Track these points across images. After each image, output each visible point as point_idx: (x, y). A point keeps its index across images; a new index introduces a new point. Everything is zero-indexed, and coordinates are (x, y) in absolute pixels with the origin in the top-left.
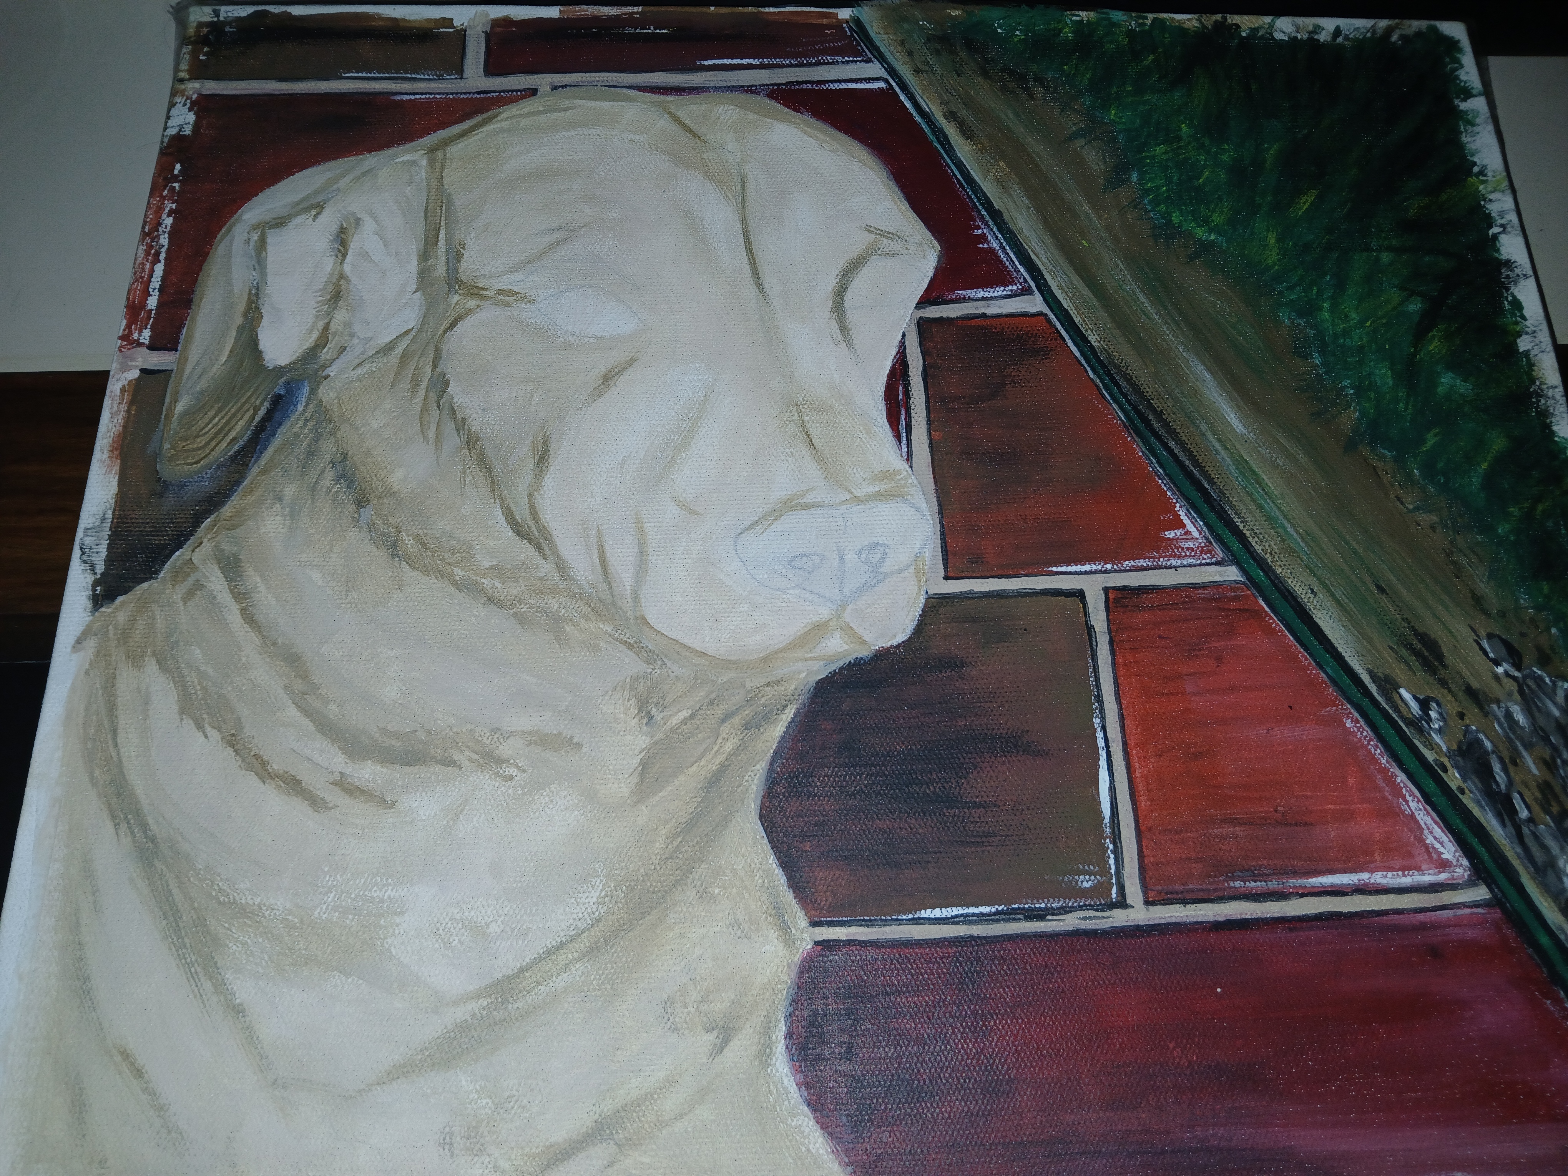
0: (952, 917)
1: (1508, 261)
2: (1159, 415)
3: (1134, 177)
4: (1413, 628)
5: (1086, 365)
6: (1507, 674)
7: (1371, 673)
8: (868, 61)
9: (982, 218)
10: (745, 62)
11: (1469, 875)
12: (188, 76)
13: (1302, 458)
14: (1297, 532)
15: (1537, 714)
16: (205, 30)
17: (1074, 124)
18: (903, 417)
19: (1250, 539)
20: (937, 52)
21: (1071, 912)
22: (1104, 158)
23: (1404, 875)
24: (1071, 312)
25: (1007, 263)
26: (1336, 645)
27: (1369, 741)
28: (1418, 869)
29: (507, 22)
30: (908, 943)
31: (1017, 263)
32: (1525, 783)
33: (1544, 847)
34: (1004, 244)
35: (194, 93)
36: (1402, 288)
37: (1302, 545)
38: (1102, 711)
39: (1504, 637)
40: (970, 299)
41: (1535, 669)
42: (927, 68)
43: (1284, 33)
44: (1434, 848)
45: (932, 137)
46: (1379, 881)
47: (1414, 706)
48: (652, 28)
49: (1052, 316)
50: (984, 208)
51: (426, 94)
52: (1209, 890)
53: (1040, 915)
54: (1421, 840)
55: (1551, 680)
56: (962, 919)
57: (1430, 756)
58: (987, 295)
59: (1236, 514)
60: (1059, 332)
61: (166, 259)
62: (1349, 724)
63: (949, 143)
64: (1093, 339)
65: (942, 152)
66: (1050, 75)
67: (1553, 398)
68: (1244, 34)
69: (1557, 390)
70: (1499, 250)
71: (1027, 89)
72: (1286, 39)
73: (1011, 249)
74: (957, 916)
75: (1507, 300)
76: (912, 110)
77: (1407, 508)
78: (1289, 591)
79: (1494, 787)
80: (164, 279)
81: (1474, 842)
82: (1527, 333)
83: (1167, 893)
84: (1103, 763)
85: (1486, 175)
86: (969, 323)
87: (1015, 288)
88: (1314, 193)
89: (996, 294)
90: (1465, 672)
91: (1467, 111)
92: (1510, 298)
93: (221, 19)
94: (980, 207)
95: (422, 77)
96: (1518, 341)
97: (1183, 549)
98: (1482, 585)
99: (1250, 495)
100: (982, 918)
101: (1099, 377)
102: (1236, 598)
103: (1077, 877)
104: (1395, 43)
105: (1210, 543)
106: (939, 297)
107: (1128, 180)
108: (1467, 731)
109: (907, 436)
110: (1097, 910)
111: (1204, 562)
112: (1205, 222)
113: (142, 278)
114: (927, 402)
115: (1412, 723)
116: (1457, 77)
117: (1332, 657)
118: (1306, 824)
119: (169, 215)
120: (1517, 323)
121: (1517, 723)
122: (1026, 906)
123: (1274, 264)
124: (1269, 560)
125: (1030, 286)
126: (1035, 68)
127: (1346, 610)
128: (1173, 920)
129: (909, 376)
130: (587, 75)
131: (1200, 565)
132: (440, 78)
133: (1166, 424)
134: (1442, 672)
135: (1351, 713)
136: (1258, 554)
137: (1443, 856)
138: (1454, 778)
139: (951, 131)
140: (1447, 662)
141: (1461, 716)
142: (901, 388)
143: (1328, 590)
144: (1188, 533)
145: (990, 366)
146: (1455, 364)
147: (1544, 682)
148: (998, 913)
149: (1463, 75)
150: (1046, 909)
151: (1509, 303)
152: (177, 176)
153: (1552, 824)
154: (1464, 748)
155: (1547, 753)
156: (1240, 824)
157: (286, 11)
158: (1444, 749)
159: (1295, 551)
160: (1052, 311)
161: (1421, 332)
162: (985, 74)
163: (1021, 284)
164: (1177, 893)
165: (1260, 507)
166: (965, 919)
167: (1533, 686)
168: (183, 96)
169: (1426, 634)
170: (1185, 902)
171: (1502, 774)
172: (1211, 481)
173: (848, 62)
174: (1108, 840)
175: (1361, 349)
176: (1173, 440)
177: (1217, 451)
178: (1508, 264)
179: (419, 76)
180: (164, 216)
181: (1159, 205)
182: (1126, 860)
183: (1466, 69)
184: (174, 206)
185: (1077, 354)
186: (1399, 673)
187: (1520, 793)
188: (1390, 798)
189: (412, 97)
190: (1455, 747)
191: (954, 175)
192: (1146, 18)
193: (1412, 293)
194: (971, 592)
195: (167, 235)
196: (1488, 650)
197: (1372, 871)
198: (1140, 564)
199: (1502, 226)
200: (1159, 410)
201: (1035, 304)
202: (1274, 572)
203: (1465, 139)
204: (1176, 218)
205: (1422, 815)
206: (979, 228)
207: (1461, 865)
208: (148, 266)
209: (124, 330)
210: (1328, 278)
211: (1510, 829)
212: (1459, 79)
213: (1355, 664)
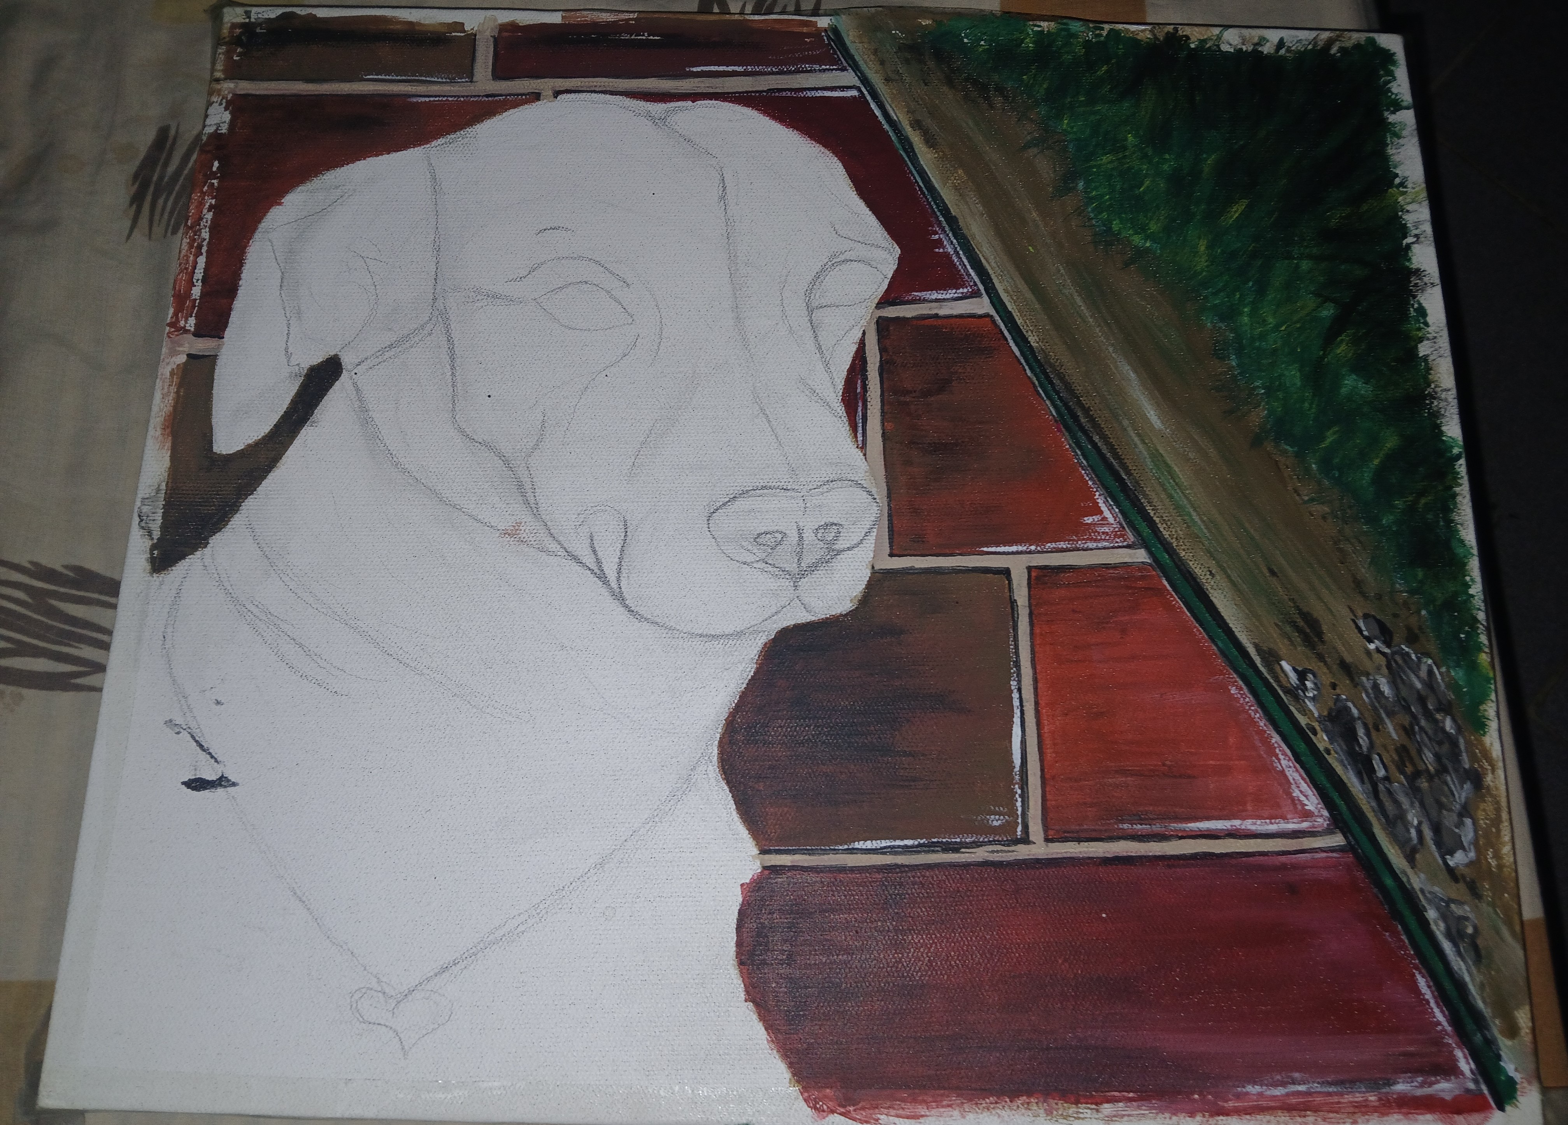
0: (882, 848)
1: (1418, 270)
2: (1086, 411)
3: (1081, 185)
4: (1298, 608)
5: (1024, 364)
6: (1378, 650)
7: (1257, 646)
8: (843, 69)
9: (940, 222)
10: (730, 69)
11: (1327, 824)
12: (223, 76)
13: (1212, 452)
14: (1201, 519)
15: (1401, 686)
16: (238, 31)
17: (1029, 134)
18: (860, 409)
19: (1159, 525)
20: (907, 61)
21: (981, 846)
22: (1054, 167)
23: (1271, 823)
24: (1014, 314)
25: (960, 267)
26: (1228, 621)
27: (1250, 706)
28: (1284, 818)
29: (513, 27)
30: (842, 869)
31: (968, 267)
32: (1385, 747)
33: (1396, 802)
34: (958, 249)
35: (229, 93)
36: (1317, 294)
37: (1205, 531)
38: (1019, 675)
39: (1378, 617)
40: (925, 301)
41: (1403, 647)
42: (897, 77)
43: (1231, 45)
44: (1299, 800)
45: (898, 145)
46: (1250, 827)
47: (1293, 677)
48: (646, 34)
49: (997, 318)
50: (942, 214)
51: (439, 96)
52: (1101, 831)
53: (955, 848)
54: (1289, 794)
55: (1417, 657)
56: (889, 850)
57: (1303, 721)
58: (940, 297)
59: (1149, 502)
60: (1002, 333)
61: (207, 252)
62: (1233, 691)
63: (913, 150)
64: (1033, 339)
65: (907, 159)
66: (1009, 85)
67: (1446, 400)
68: (1193, 46)
69: (1450, 393)
70: (1410, 259)
71: (987, 99)
72: (1232, 50)
73: (964, 254)
74: (885, 848)
75: (1413, 307)
76: (881, 118)
77: (1303, 500)
78: (1189, 572)
79: (1357, 749)
80: (206, 270)
81: (1335, 796)
82: (1428, 339)
83: (1065, 832)
84: (1017, 720)
85: (1406, 187)
86: (923, 323)
87: (965, 290)
88: (1245, 202)
89: (948, 296)
90: (1341, 648)
91: (1396, 124)
92: (1416, 306)
93: (253, 20)
94: (938, 214)
95: (436, 79)
96: (1419, 346)
97: (1099, 533)
98: (1363, 571)
99: (1162, 485)
100: (907, 850)
101: (1036, 375)
102: (1143, 578)
103: (988, 817)
104: (1335, 54)
105: (1124, 528)
106: (897, 298)
107: (1074, 188)
108: (1338, 699)
109: (863, 426)
110: (1004, 845)
111: (1116, 545)
112: (1142, 229)
113: (186, 269)
114: (882, 395)
115: (1290, 691)
116: (1389, 90)
117: (1224, 631)
118: (1189, 777)
119: (209, 210)
120: (1420, 329)
121: (1382, 693)
122: (944, 840)
123: (1203, 270)
124: (1174, 545)
125: (979, 290)
126: (996, 77)
127: (1239, 591)
128: (1069, 855)
129: (867, 371)
130: (586, 80)
131: (1113, 548)
132: (452, 82)
133: (1092, 420)
134: (1320, 648)
135: (1236, 682)
136: (1165, 539)
137: (1307, 807)
138: (1322, 741)
139: (916, 139)
140: (1326, 638)
141: (1334, 686)
142: (859, 381)
143: (1226, 573)
144: (1104, 519)
145: (939, 363)
146: (1359, 367)
147: (1410, 657)
148: (920, 845)
149: (1395, 88)
150: (961, 843)
151: (1415, 310)
152: (216, 173)
153: (1406, 784)
154: (1334, 714)
155: (1406, 720)
156: (1132, 775)
157: (311, 13)
158: (1316, 715)
159: (1198, 537)
160: (997, 312)
161: (1330, 337)
162: (950, 83)
163: (971, 287)
164: (1073, 832)
165: (1170, 497)
166: (892, 851)
167: (1400, 662)
168: (219, 95)
169: (1308, 613)
170: (1079, 840)
171: (1365, 738)
172: (1128, 473)
173: (824, 70)
174: (1017, 786)
175: (1275, 351)
176: (1098, 434)
177: (1135, 445)
178: (1418, 272)
179: (433, 79)
180: (205, 211)
181: (1102, 212)
182: (1031, 803)
183: (1399, 81)
184: (213, 202)
185: (1018, 353)
186: (1282, 647)
187: (1379, 755)
188: (1265, 756)
189: (427, 99)
190: (1325, 713)
191: (917, 182)
192: (1103, 29)
193: (1327, 299)
194: (912, 568)
195: (207, 229)
196: (1363, 628)
197: (1243, 819)
198: (1060, 546)
199: (1417, 236)
200: (1087, 406)
201: (982, 306)
202: (1178, 554)
203: (1390, 151)
204: (1116, 226)
205: (1291, 772)
206: (936, 233)
207: (1322, 816)
208: (191, 258)
209: (172, 318)
210: (1251, 284)
211: (1368, 786)
212: (1391, 92)
213: (1243, 638)
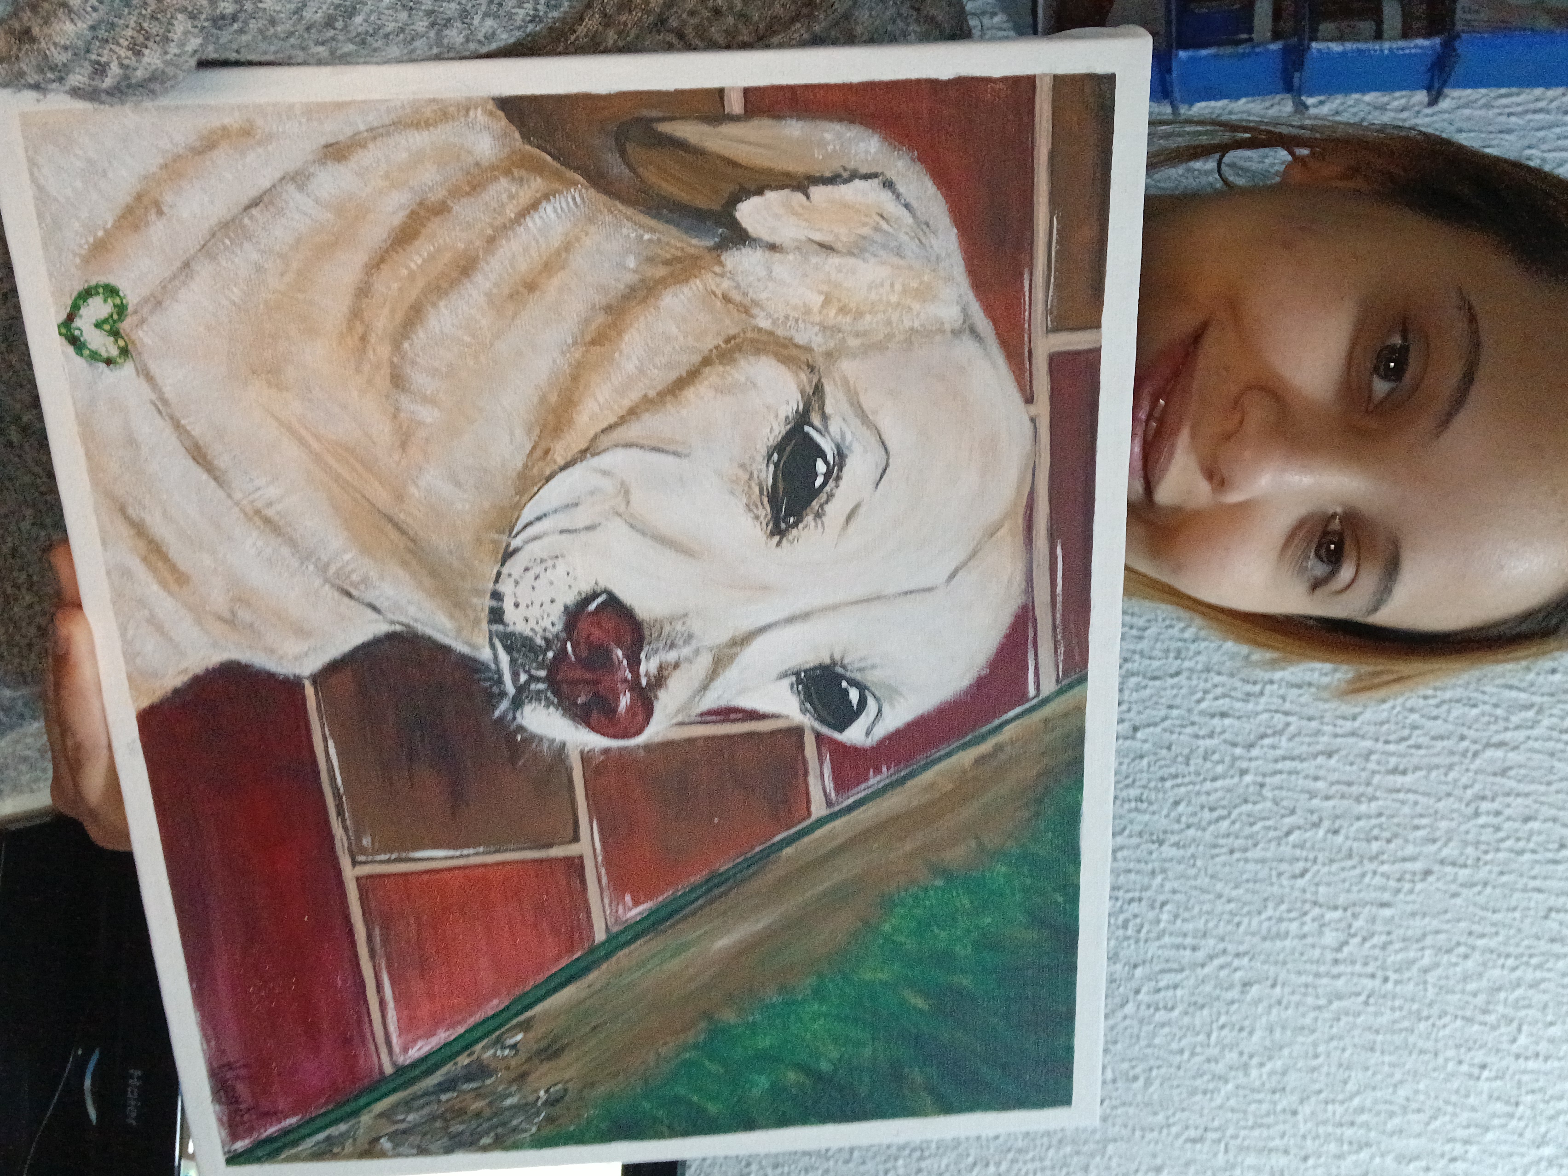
0: (331, 760)
3: (939, 883)
4: (569, 1044)
5: (765, 846)
6: (540, 1097)
7: (532, 1018)
8: (1058, 681)
9: (898, 771)
10: (1059, 581)
11: (399, 1064)
13: (695, 984)
14: (635, 979)
15: (513, 1111)
17: (991, 841)
18: (715, 719)
19: (627, 949)
21: (345, 833)
22: (957, 861)
23: (395, 1027)
24: (812, 836)
25: (856, 790)
26: (553, 996)
27: (484, 1014)
28: (400, 1035)
30: (309, 733)
31: (856, 797)
32: (464, 1100)
34: (873, 788)
37: (626, 981)
39: (566, 1097)
41: (544, 1113)
42: (1049, 728)
44: (416, 1045)
45: (977, 733)
46: (390, 1013)
47: (512, 1041)
49: (808, 822)
50: (907, 774)
52: (371, 913)
53: (340, 813)
54: (419, 1038)
57: (478, 1047)
58: (826, 776)
59: (647, 941)
60: (793, 827)
62: (495, 1001)
63: (972, 746)
64: (788, 851)
65: (964, 740)
71: (1027, 804)
73: (869, 793)
74: (331, 763)
76: (1006, 717)
77: (658, 1048)
78: (590, 970)
79: (460, 1082)
83: (366, 890)
84: (451, 853)
86: (800, 763)
87: (833, 796)
88: (925, 1006)
89: (827, 783)
90: (539, 1073)
94: (908, 771)
95: (1051, 295)
97: (617, 906)
99: (662, 951)
100: (333, 780)
101: (756, 854)
102: (582, 938)
103: (369, 835)
105: (623, 924)
107: (936, 878)
108: (496, 1071)
110: (348, 848)
111: (608, 919)
114: (729, 735)
115: (499, 1039)
117: (545, 993)
118: (423, 973)
121: (506, 1099)
122: (345, 805)
123: (860, 977)
124: (612, 960)
125: (835, 806)
127: (578, 1005)
128: (348, 894)
131: (605, 916)
132: (1048, 312)
133: (718, 898)
134: (537, 1059)
135: (503, 1003)
136: (616, 953)
137: (411, 1050)
138: (464, 1060)
140: (544, 1064)
142: (738, 717)
144: (630, 910)
147: (536, 1117)
148: (338, 789)
150: (346, 817)
153: (438, 1113)
154: (486, 1068)
158: (483, 1057)
159: (620, 976)
160: (814, 822)
161: (802, 1068)
162: (1044, 773)
163: (837, 800)
164: (367, 896)
165: (653, 956)
167: (532, 1111)
169: (564, 1051)
170: (361, 898)
171: (469, 1088)
172: (672, 926)
174: (397, 855)
176: (705, 903)
177: (697, 930)
179: (1051, 291)
182: (385, 866)
185: (774, 840)
186: (535, 1034)
187: (457, 1097)
188: (447, 1022)
189: (1027, 289)
190: (485, 1063)
191: (940, 750)
193: (836, 1066)
196: (555, 1088)
197: (395, 1009)
198: (603, 878)
200: (729, 894)
201: (818, 809)
202: (604, 962)
205: (435, 1041)
206: (889, 769)
207: (406, 1059)
210: (848, 1011)
211: (432, 1089)
213: (538, 1009)
